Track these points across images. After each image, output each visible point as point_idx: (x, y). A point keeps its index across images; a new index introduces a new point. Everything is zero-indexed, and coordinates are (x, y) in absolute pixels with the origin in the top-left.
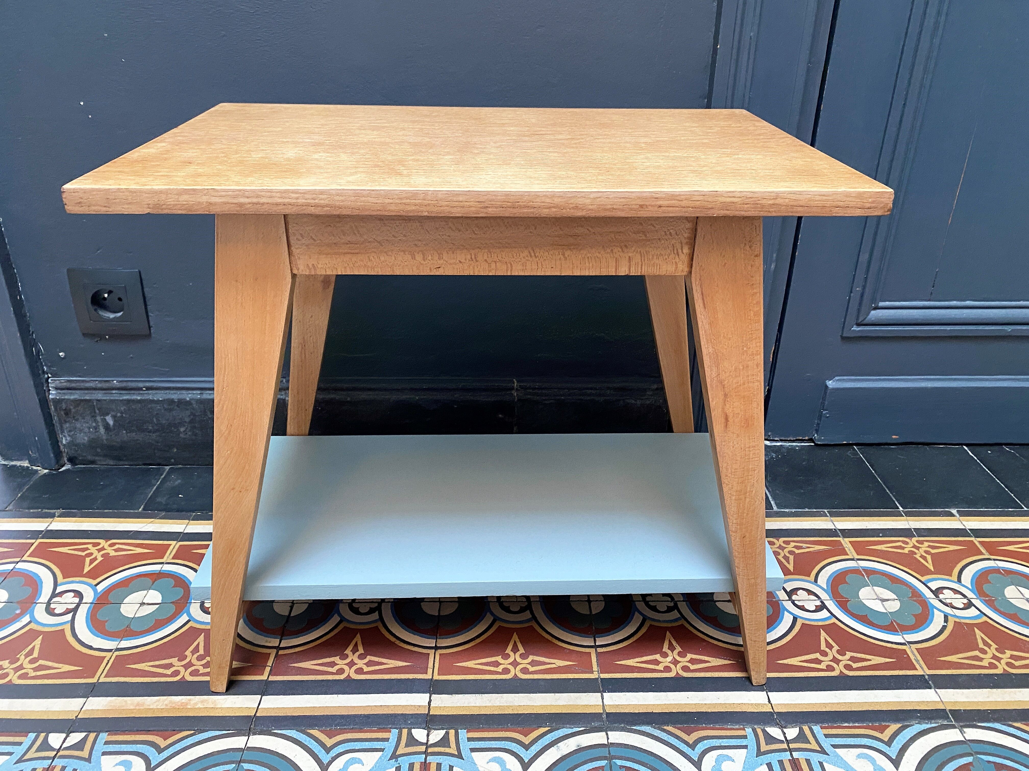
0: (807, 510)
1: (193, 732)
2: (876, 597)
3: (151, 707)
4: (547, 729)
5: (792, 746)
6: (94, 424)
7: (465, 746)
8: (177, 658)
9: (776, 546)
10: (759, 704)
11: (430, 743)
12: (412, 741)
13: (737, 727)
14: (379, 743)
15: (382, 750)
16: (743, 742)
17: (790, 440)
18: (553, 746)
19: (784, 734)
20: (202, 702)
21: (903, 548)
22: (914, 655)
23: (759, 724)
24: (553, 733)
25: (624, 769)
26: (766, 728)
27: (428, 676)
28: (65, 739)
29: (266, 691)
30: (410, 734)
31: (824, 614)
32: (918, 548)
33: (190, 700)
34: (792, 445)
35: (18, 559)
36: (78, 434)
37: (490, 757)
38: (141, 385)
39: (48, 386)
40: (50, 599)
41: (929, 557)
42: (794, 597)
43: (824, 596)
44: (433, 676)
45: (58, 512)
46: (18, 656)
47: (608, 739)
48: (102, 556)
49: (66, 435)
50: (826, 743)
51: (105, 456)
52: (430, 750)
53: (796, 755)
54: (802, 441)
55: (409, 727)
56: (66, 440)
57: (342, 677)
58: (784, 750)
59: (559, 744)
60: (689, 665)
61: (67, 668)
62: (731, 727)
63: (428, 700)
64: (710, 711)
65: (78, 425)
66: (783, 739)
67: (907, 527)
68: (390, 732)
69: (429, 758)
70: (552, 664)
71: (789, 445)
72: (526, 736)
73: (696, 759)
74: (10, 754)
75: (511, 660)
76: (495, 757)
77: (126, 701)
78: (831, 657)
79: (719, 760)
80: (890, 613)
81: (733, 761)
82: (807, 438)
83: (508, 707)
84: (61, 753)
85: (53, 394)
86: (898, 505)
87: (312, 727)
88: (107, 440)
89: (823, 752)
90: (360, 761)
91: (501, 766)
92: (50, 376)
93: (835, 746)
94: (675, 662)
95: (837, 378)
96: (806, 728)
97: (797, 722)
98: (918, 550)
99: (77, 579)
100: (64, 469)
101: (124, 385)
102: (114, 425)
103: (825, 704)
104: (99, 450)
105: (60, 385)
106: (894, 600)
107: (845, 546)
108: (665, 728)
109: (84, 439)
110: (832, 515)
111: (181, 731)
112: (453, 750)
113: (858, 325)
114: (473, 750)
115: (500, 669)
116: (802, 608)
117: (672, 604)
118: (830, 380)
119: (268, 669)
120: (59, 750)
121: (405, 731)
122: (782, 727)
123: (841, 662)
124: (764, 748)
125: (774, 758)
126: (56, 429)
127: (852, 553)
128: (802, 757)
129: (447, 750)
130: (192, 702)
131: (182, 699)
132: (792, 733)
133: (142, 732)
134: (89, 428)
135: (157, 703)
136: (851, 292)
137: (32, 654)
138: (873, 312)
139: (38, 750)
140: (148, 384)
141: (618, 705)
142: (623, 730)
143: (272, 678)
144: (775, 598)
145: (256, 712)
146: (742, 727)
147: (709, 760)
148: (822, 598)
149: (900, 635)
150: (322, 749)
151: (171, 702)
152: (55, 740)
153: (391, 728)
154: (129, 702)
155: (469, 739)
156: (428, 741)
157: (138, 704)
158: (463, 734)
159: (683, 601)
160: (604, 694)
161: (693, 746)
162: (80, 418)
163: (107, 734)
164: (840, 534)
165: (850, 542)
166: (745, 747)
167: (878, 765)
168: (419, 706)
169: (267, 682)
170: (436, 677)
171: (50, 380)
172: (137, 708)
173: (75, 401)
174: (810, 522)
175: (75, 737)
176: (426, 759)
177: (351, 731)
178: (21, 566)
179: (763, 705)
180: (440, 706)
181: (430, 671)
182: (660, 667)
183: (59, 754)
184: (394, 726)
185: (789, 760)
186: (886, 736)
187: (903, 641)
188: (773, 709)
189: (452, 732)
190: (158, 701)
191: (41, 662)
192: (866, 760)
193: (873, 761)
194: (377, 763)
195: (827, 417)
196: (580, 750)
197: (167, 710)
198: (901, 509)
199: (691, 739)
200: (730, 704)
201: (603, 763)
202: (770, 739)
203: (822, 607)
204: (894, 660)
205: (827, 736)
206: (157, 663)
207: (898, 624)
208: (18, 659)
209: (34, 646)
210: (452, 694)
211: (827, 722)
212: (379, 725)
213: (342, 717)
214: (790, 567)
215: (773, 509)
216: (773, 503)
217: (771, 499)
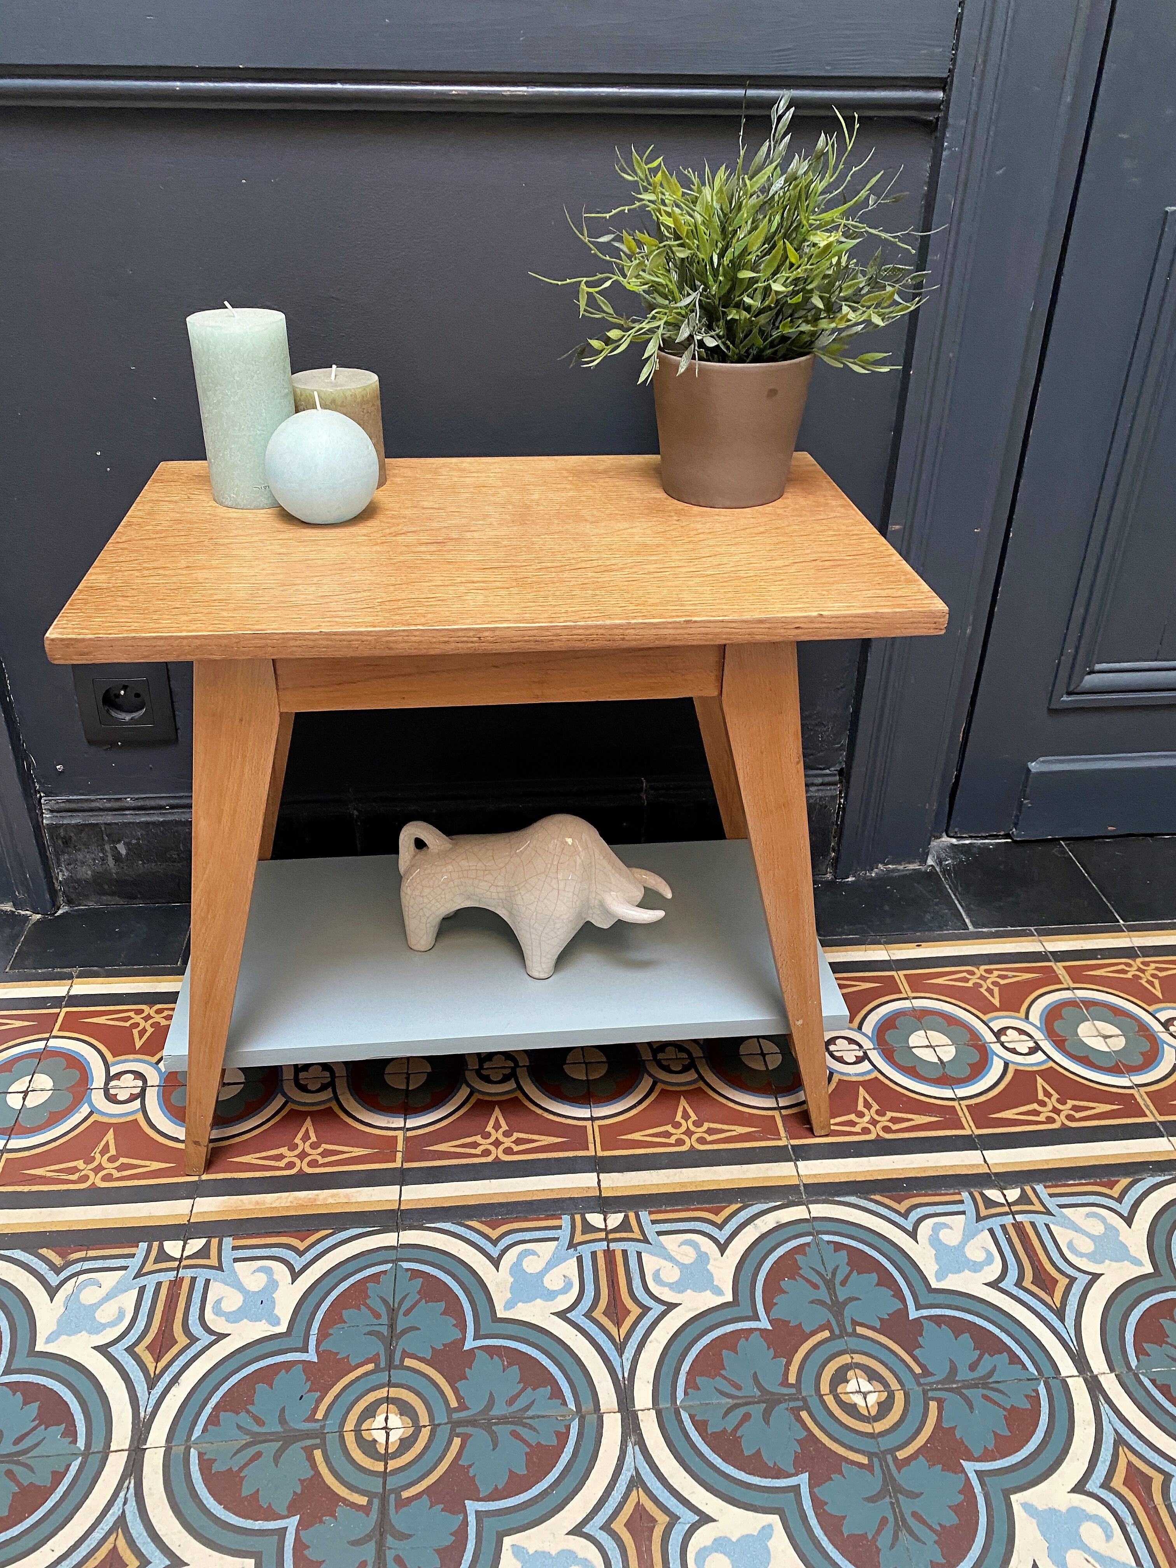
0: (1009, 928)
1: (331, 1231)
2: (1097, 1034)
3: (273, 1206)
4: (739, 1205)
5: (1014, 1208)
6: (101, 855)
7: (650, 1230)
8: (286, 1148)
9: (976, 976)
10: (974, 1165)
11: (609, 1228)
12: (588, 1228)
13: (952, 1191)
14: (551, 1231)
15: (557, 1239)
16: (960, 1208)
17: (982, 836)
18: (750, 1224)
19: (1005, 1196)
20: (333, 1196)
21: (1126, 972)
22: (1144, 1100)
23: (975, 1186)
24: (747, 1210)
25: (832, 1245)
26: (984, 1191)
27: (591, 1153)
28: (184, 1247)
29: (404, 1180)
30: (584, 1220)
31: (1039, 1057)
32: (1143, 971)
33: (317, 1195)
34: (985, 843)
35: (47, 1035)
36: (79, 868)
37: (681, 1240)
38: (163, 803)
39: (41, 809)
40: (107, 1083)
41: (1156, 982)
42: (1003, 1038)
43: (1038, 1035)
44: (596, 1152)
45: (75, 971)
46: (92, 1155)
47: (810, 1213)
48: (152, 1025)
49: (64, 869)
50: (1051, 1203)
51: (113, 894)
52: (611, 1236)
53: (1019, 1218)
54: (996, 837)
55: (582, 1211)
56: (63, 875)
57: (490, 1159)
58: (1006, 1214)
59: (755, 1222)
60: (890, 1124)
61: (156, 1165)
62: (946, 1191)
63: (597, 1180)
64: (919, 1175)
65: (80, 856)
66: (1005, 1202)
67: (1130, 945)
68: (561, 1218)
69: (613, 1246)
70: (731, 1131)
71: (981, 843)
72: (717, 1215)
73: (910, 1229)
74: (125, 1268)
75: (683, 1129)
76: (687, 1240)
77: (241, 1200)
78: (1050, 1107)
79: (936, 1228)
80: (1114, 1051)
81: (951, 1228)
82: (1002, 833)
83: (691, 1183)
84: (184, 1263)
85: (47, 819)
86: (1118, 917)
87: (470, 1218)
88: (117, 873)
89: (1049, 1213)
90: (534, 1253)
91: (695, 1249)
92: (42, 795)
93: (1061, 1206)
94: (874, 1122)
95: (1041, 759)
96: (1028, 1189)
97: (1018, 1182)
98: (1144, 974)
99: (131, 1057)
100: (60, 912)
101: (140, 803)
102: (127, 854)
103: (1047, 1161)
104: (106, 887)
105: (56, 807)
106: (1118, 1036)
107: (1058, 973)
108: (872, 1197)
109: (87, 874)
110: (1041, 933)
111: (318, 1231)
112: (637, 1235)
113: (1069, 694)
114: (659, 1233)
115: (672, 1140)
116: (1014, 1051)
117: (861, 1054)
118: (1032, 762)
119: (399, 1155)
120: (180, 1260)
121: (578, 1217)
122: (1001, 1189)
123: (1062, 1112)
124: (983, 1212)
125: (995, 1223)
126: (50, 862)
127: (1067, 981)
128: (1026, 1219)
129: (630, 1235)
130: (321, 1197)
131: (308, 1195)
132: (1013, 1194)
133: (271, 1234)
134: (94, 860)
135: (279, 1200)
136: (1062, 654)
137: (108, 1151)
138: (1087, 678)
139: (156, 1261)
140: (172, 802)
141: (815, 1175)
142: (824, 1202)
143: (407, 1165)
144: (981, 1041)
145: (400, 1204)
146: (957, 1191)
147: (925, 1229)
148: (1036, 1038)
149: (1127, 1077)
150: (487, 1242)
151: (295, 1198)
152: (173, 1248)
153: (561, 1214)
154: (245, 1201)
155: (654, 1222)
156: (606, 1226)
157: (257, 1203)
158: (644, 1216)
159: (874, 1049)
160: (797, 1163)
161: (905, 1215)
162: (83, 847)
163: (231, 1238)
164: (1051, 958)
165: (1064, 967)
166: (963, 1213)
167: (1109, 1224)
168: (589, 1188)
169: (402, 1171)
170: (600, 1153)
171: (42, 801)
172: (258, 1207)
173: (77, 826)
174: (1013, 944)
175: (195, 1245)
176: (608, 1246)
177: (515, 1220)
178: (53, 1043)
179: (978, 1166)
180: (612, 1186)
181: (591, 1146)
182: (857, 1129)
183: (182, 1264)
184: (564, 1212)
185: (1012, 1224)
186: (1116, 1192)
187: (1130, 1084)
188: (990, 1169)
189: (632, 1215)
190: (280, 1198)
191: (123, 1160)
192: (1095, 1219)
193: (1103, 1220)
194: (554, 1254)
195: (1029, 807)
196: (779, 1227)
197: (295, 1208)
198: (1122, 922)
199: (902, 1207)
200: (942, 1167)
201: (808, 1239)
202: (990, 1203)
203: (1037, 1048)
204: (1121, 1107)
205: (1051, 1195)
206: (264, 1154)
207: (1123, 1065)
208: (94, 1159)
209: (107, 1142)
210: (622, 1172)
211: (1050, 1181)
212: (546, 1211)
213: (501, 1205)
214: (996, 1002)
215: (968, 929)
216: (967, 921)
217: (965, 917)
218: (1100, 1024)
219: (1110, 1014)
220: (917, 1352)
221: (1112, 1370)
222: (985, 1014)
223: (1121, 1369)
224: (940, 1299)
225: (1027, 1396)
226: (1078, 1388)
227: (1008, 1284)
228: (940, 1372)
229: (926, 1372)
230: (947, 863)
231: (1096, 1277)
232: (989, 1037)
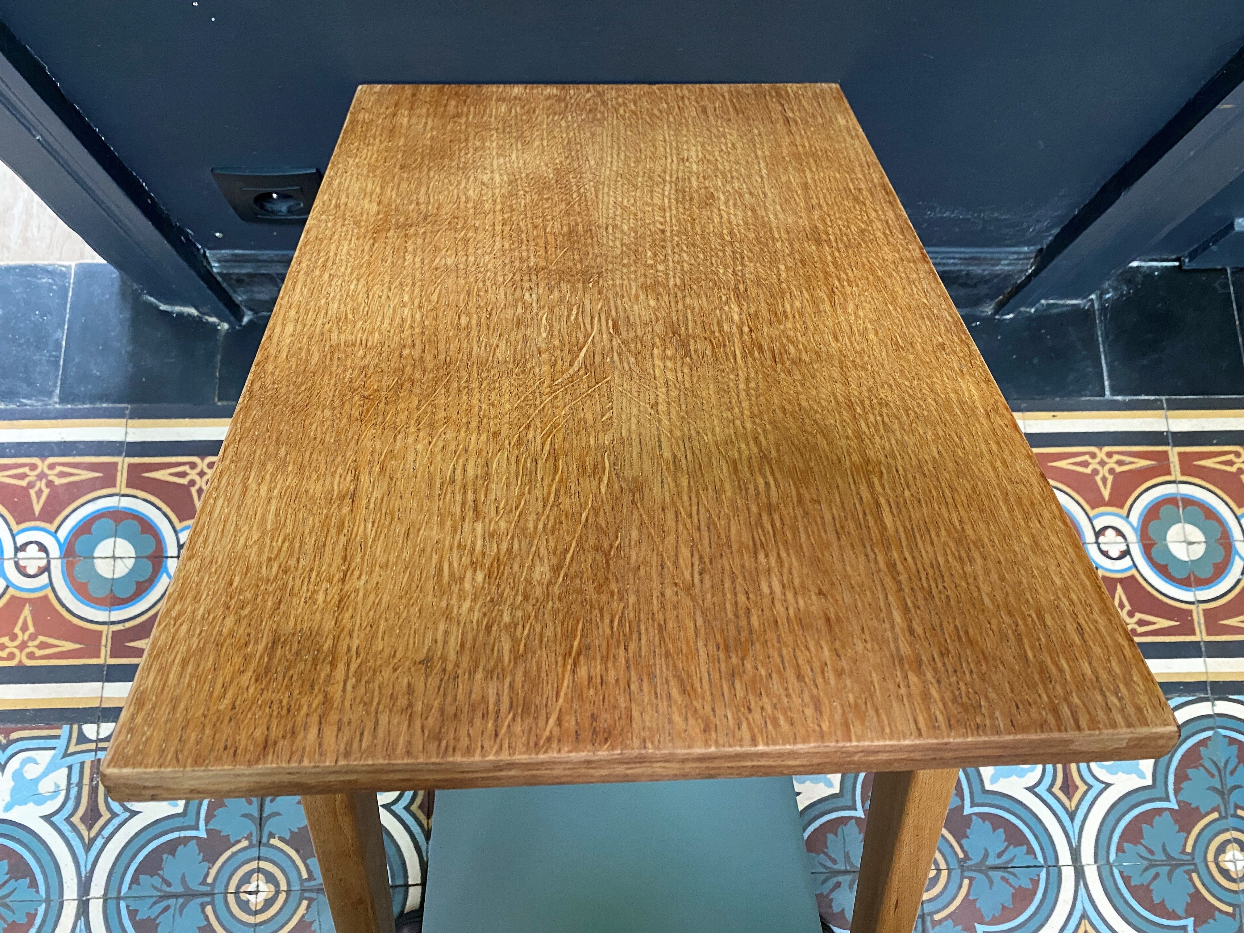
0: (1143, 397)
2: (1183, 539)
9: (1096, 461)
17: (1150, 258)
21: (1233, 464)
22: (1199, 618)
31: (1126, 562)
34: (1151, 267)
39: (207, 260)
42: (1101, 539)
43: (1132, 537)
49: (242, 295)
54: (1166, 259)
71: (1148, 267)
80: (1191, 561)
82: (1173, 257)
85: (216, 268)
92: (206, 250)
100: (246, 320)
105: (223, 259)
106: (1200, 542)
107: (1171, 460)
110: (1170, 406)
116: (1106, 554)
118: (1239, 218)
126: (227, 291)
127: (1176, 471)
148: (1129, 540)
149: (1192, 591)
164: (1171, 441)
165: (1179, 454)
171: (208, 255)
174: (1141, 420)
195: (1214, 251)
203: (1126, 552)
204: (1178, 623)
207: (1195, 577)
214: (1106, 494)
215: (1103, 395)
216: (1107, 383)
217: (1106, 378)
218: (1189, 528)
219: (1202, 515)
220: (964, 841)
221: (1096, 862)
222: (1093, 508)
223: (1102, 862)
224: (989, 799)
225: (1031, 879)
226: (1068, 874)
227: (1041, 790)
228: (976, 858)
229: (967, 857)
230: (1108, 296)
231: (1108, 785)
232: (1089, 536)
